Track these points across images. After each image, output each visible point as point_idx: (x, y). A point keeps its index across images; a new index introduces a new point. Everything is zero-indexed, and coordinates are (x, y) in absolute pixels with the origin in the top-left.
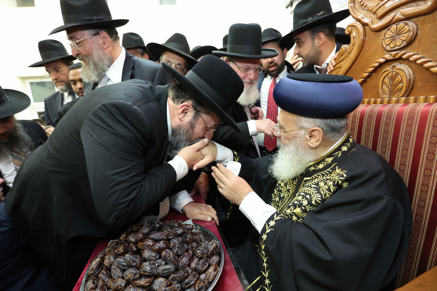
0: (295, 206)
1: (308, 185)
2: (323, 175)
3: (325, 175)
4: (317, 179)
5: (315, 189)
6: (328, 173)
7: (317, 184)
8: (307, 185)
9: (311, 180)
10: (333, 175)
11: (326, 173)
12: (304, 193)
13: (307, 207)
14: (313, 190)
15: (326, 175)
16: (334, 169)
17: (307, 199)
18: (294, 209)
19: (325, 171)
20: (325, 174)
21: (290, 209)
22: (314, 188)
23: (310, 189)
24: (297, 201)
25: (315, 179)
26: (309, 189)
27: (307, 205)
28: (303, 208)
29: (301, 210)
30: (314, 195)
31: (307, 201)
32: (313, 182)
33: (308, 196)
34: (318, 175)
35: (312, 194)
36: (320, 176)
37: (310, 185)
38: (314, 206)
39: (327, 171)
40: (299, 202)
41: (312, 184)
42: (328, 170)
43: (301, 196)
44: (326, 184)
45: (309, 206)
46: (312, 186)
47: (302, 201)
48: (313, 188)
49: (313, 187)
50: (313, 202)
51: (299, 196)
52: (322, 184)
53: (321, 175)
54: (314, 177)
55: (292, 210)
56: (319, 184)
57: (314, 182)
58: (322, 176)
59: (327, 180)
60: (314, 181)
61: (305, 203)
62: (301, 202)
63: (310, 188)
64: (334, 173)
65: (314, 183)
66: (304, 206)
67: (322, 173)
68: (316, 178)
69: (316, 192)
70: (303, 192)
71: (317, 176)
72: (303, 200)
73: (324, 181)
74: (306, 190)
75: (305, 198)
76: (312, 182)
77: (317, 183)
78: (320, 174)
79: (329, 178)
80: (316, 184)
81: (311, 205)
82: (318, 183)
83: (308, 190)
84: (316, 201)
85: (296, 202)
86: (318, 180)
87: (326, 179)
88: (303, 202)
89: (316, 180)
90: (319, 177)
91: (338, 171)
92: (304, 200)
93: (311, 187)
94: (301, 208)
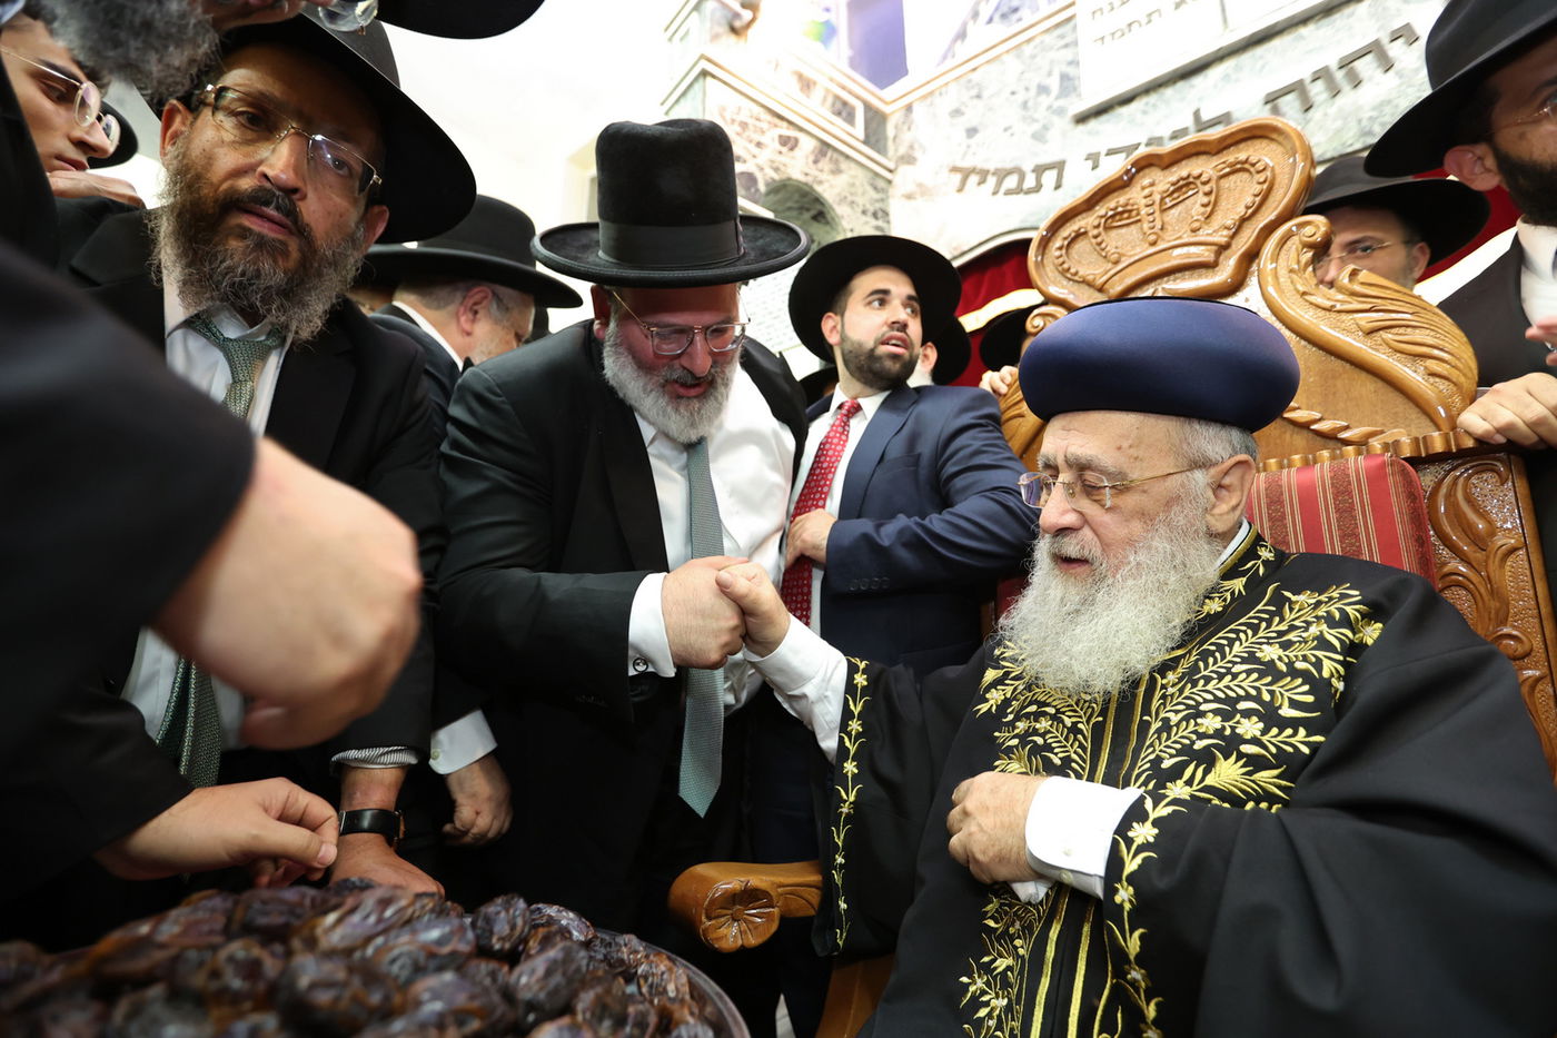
0: (1207, 760)
1: (1211, 672)
2: (1255, 628)
3: (1258, 626)
4: (1237, 643)
5: (1255, 676)
6: (1267, 616)
7: (1251, 658)
8: (1206, 673)
9: (1217, 654)
10: (1293, 617)
11: (1261, 620)
12: (1217, 700)
13: (1265, 739)
14: (1248, 683)
15: (1264, 625)
16: (1279, 602)
17: (1247, 714)
18: (1206, 772)
19: (1251, 614)
20: (1256, 621)
21: (1180, 783)
22: (1249, 673)
23: (1235, 682)
24: (1202, 736)
25: (1231, 646)
26: (1231, 684)
27: (1265, 732)
28: (1247, 749)
29: (1241, 763)
30: (1272, 693)
31: (1255, 719)
32: (1229, 658)
33: (1242, 705)
34: (1237, 632)
35: (1253, 692)
36: (1245, 632)
37: (1223, 671)
38: (1294, 724)
39: (1257, 612)
40: (1219, 733)
41: (1230, 665)
42: (1259, 607)
43: (1210, 715)
44: (1286, 646)
45: (1275, 731)
46: (1236, 669)
47: (1233, 728)
48: (1244, 675)
49: (1241, 673)
50: (1287, 712)
51: (1199, 721)
52: (1270, 652)
53: (1244, 628)
54: (1225, 642)
55: (1196, 781)
56: (1257, 655)
57: (1235, 656)
58: (1250, 632)
59: (1281, 634)
60: (1233, 653)
61: (1250, 728)
62: (1228, 732)
63: (1229, 677)
64: (1291, 610)
65: (1238, 660)
66: (1255, 741)
67: (1241, 621)
68: (1231, 643)
69: (1269, 679)
70: (1206, 701)
71: (1234, 636)
72: (1231, 723)
73: (1268, 643)
74: (1219, 689)
75: (1238, 716)
76: (1223, 657)
77: (1246, 655)
78: (1240, 625)
79: (1283, 627)
80: (1244, 661)
81: (1284, 723)
82: (1252, 654)
83: (1228, 687)
84: (1294, 704)
85: (1199, 745)
86: (1247, 644)
87: (1274, 635)
88: (1237, 731)
89: (1237, 647)
90: (1242, 636)
91: (1305, 598)
92: (1238, 722)
93: (1235, 676)
94: (1240, 756)
